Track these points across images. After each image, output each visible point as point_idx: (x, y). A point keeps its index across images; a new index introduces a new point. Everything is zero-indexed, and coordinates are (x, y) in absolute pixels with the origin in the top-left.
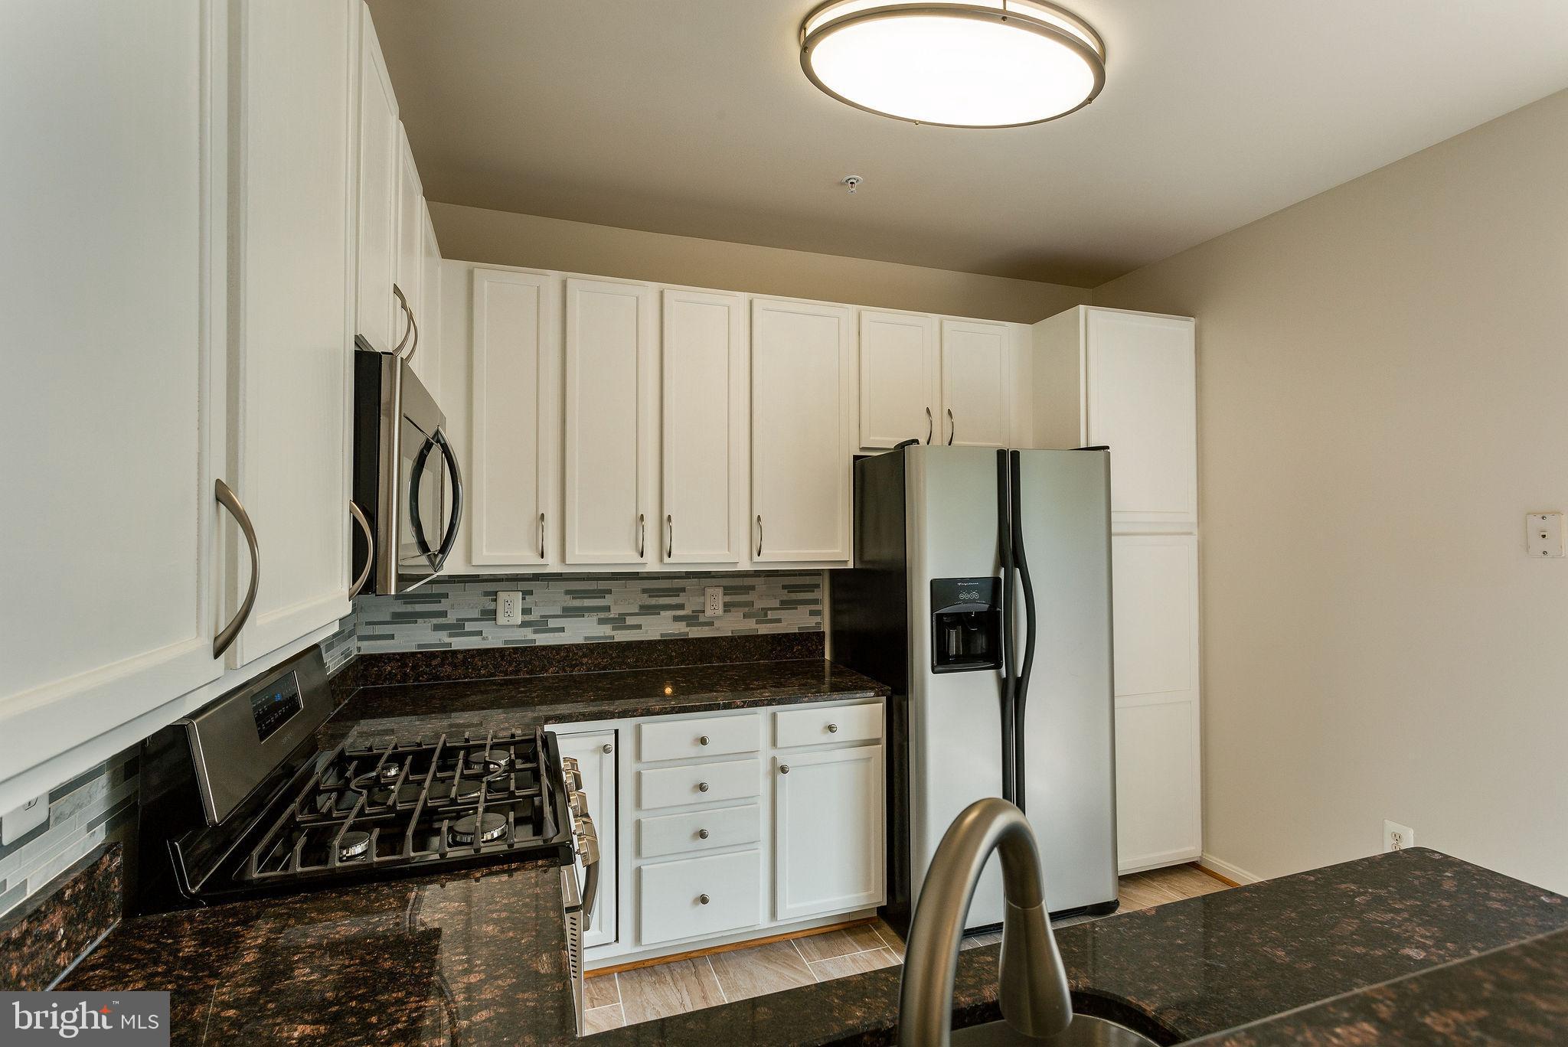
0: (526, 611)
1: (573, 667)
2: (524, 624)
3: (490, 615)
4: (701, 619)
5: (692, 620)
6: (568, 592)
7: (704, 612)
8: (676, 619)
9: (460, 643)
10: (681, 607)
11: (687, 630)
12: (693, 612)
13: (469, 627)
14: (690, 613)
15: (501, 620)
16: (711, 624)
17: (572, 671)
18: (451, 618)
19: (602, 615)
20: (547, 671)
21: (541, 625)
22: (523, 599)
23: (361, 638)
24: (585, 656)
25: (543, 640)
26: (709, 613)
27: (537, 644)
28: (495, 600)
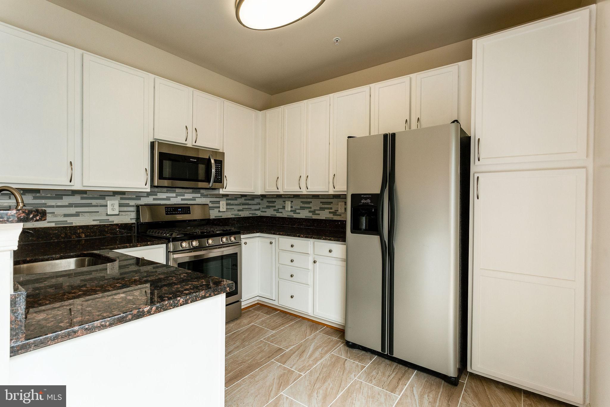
0: (291, 207)
1: (301, 225)
2: (291, 211)
3: (284, 207)
4: (337, 214)
5: (335, 213)
6: (302, 202)
7: (338, 211)
8: (330, 212)
9: (278, 215)
10: (331, 208)
11: (333, 217)
12: (335, 210)
13: (280, 210)
14: (334, 211)
15: (286, 209)
16: (340, 215)
17: (301, 226)
18: (276, 208)
19: (310, 210)
20: (295, 225)
21: (294, 211)
22: (291, 203)
23: (262, 212)
24: (304, 222)
25: (296, 216)
26: (339, 211)
27: (294, 217)
28: (285, 203)
